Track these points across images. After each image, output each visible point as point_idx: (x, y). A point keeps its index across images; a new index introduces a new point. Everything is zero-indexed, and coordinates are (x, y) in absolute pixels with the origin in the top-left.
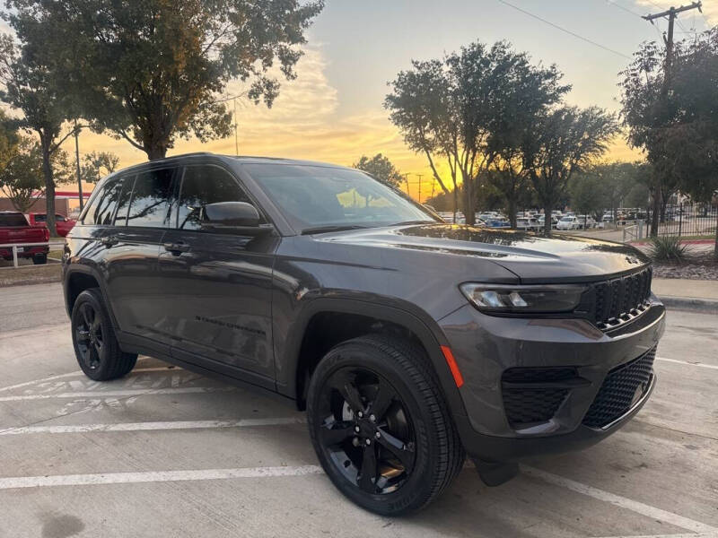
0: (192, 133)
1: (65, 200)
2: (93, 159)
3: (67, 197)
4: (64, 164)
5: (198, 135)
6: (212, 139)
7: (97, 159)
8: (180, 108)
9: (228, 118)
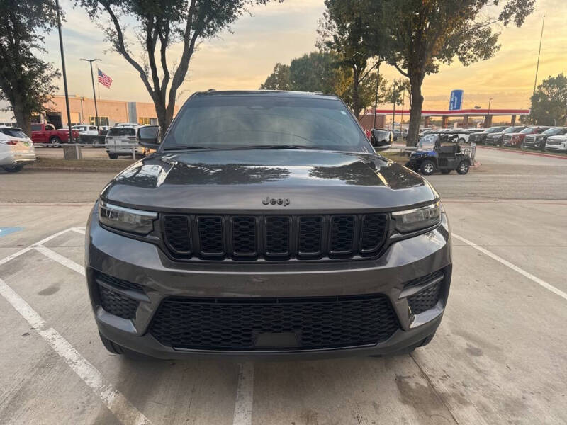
0: (456, 58)
1: (384, 116)
2: (399, 85)
3: (385, 114)
4: (383, 89)
5: (462, 59)
6: (473, 61)
7: (402, 84)
8: (436, 38)
9: (494, 39)
